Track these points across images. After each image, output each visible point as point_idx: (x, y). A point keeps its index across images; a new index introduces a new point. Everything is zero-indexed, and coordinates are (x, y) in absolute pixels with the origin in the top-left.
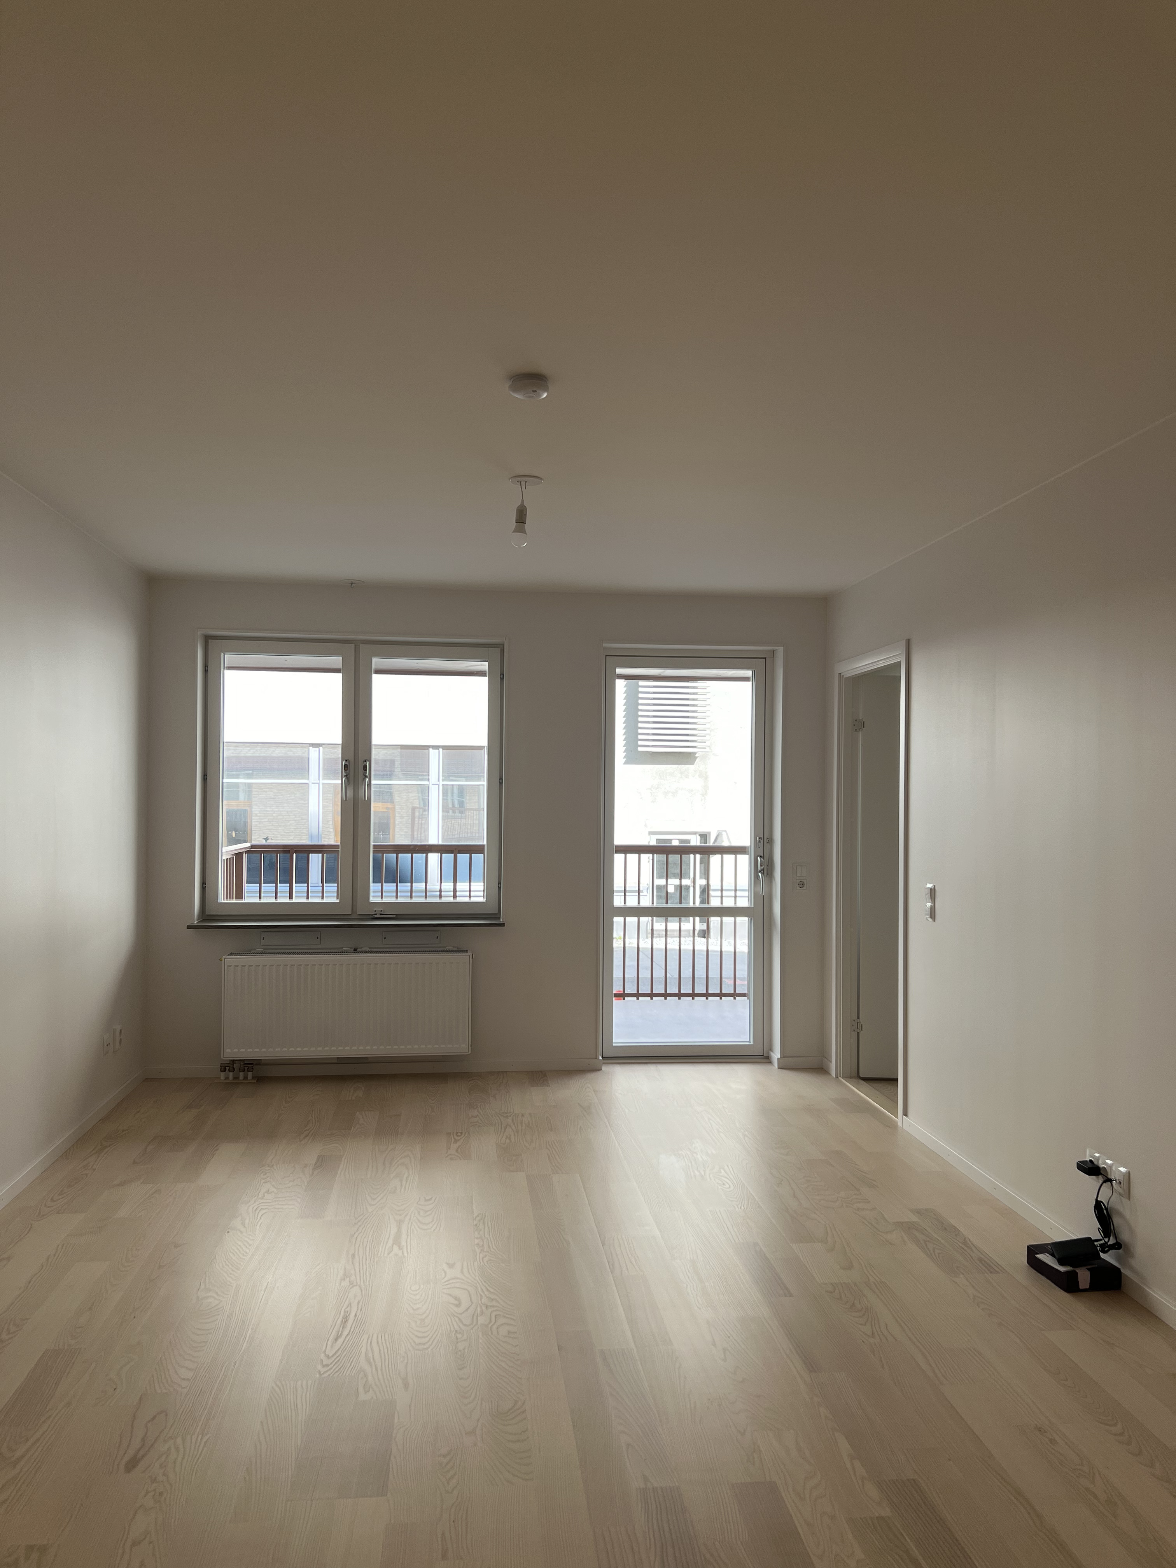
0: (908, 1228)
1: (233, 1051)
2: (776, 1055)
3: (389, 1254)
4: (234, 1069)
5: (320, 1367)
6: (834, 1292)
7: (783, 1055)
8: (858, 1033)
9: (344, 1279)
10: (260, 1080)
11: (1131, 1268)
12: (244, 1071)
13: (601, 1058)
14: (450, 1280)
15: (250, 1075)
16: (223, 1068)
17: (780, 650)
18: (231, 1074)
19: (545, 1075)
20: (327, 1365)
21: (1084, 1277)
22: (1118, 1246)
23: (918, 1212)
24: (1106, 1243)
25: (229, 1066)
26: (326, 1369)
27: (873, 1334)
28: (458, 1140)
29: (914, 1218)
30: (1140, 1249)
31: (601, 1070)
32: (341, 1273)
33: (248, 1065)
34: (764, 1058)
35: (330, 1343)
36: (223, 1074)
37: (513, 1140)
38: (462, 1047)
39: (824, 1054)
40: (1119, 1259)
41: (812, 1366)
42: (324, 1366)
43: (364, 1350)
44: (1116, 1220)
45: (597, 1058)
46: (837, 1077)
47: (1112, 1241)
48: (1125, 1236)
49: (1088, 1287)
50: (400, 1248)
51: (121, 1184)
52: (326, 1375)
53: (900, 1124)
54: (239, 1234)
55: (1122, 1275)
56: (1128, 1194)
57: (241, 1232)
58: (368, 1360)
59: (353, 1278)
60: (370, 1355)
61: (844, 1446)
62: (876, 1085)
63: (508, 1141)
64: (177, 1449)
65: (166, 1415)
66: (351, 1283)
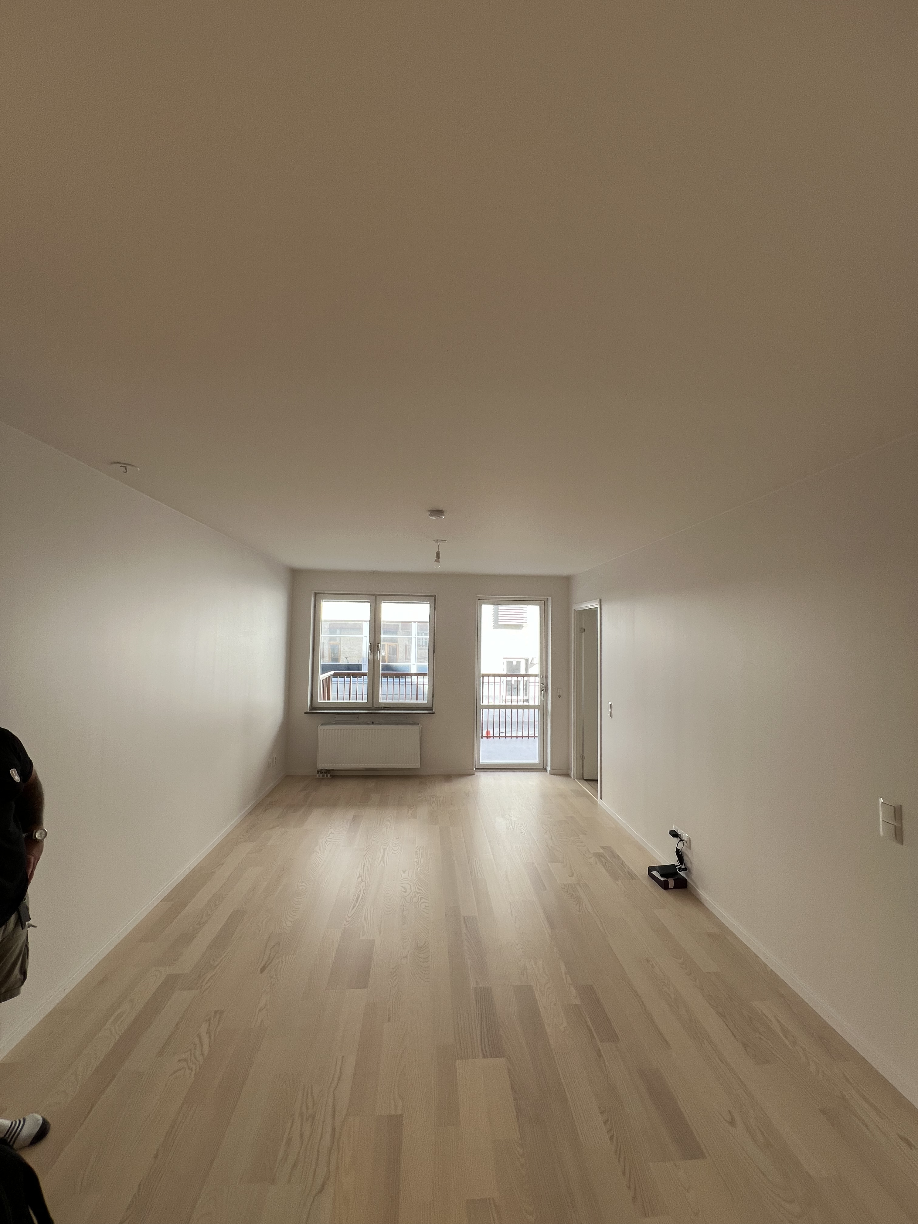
0: (598, 856)
1: (322, 765)
2: (549, 769)
3: (379, 865)
4: (322, 773)
5: (345, 922)
6: (564, 888)
7: (552, 769)
8: (583, 760)
9: (359, 878)
10: (333, 777)
11: (692, 880)
12: (326, 773)
13: (475, 769)
14: (404, 879)
15: (329, 775)
16: (318, 772)
17: (550, 598)
18: (321, 774)
19: (451, 777)
20: (348, 921)
21: (671, 883)
22: (685, 869)
23: (603, 848)
24: (681, 867)
25: (320, 771)
26: (347, 923)
27: (580, 910)
28: (412, 809)
29: (601, 851)
30: (694, 871)
31: (475, 774)
32: (358, 876)
33: (328, 771)
34: (544, 769)
35: (350, 910)
36: (318, 775)
37: (435, 809)
38: (416, 765)
39: (569, 768)
40: (686, 874)
41: (552, 926)
42: (347, 921)
43: (364, 913)
44: (685, 858)
45: (473, 769)
46: (574, 779)
47: (683, 867)
48: (689, 865)
49: (673, 887)
50: (384, 863)
51: (272, 828)
52: (347, 926)
53: (599, 803)
54: (317, 854)
55: (688, 883)
56: (690, 847)
57: (318, 853)
58: (365, 919)
59: (363, 877)
60: (366, 916)
61: (563, 967)
62: (590, 783)
63: (433, 810)
64: (282, 962)
65: (279, 945)
66: (362, 880)
